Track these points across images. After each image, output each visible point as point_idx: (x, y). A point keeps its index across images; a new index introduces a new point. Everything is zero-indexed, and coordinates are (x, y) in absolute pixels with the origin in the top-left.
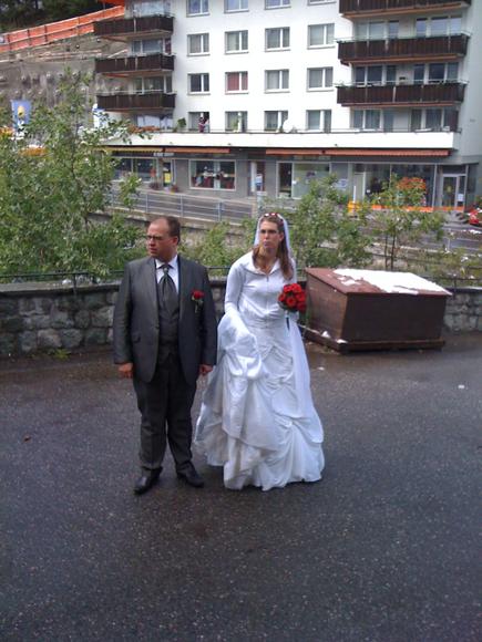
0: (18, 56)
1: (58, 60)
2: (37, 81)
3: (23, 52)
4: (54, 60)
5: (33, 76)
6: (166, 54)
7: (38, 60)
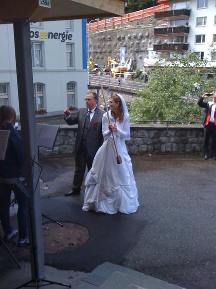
0: (116, 27)
1: (133, 29)
2: (124, 38)
3: (118, 25)
4: (132, 29)
5: (122, 36)
6: (186, 26)
7: (125, 29)
